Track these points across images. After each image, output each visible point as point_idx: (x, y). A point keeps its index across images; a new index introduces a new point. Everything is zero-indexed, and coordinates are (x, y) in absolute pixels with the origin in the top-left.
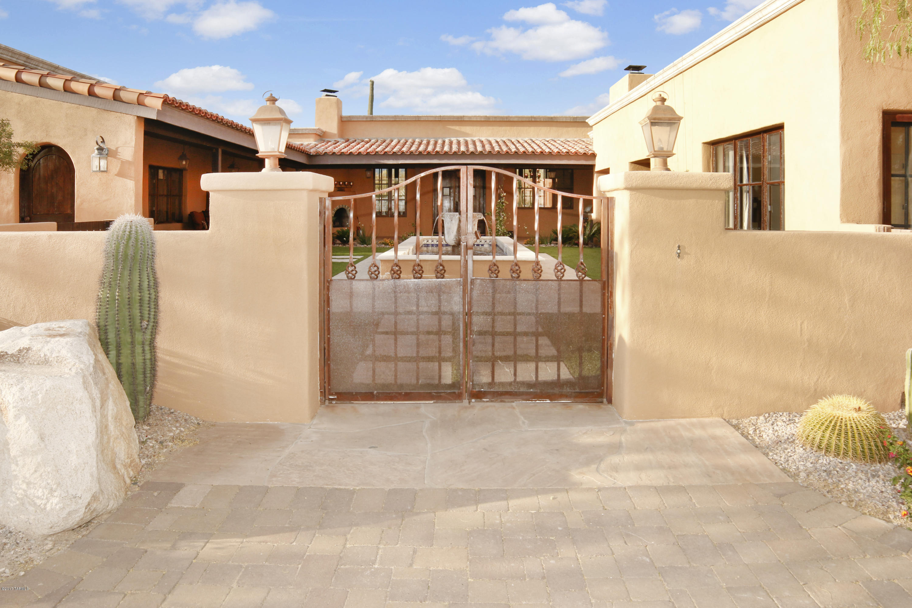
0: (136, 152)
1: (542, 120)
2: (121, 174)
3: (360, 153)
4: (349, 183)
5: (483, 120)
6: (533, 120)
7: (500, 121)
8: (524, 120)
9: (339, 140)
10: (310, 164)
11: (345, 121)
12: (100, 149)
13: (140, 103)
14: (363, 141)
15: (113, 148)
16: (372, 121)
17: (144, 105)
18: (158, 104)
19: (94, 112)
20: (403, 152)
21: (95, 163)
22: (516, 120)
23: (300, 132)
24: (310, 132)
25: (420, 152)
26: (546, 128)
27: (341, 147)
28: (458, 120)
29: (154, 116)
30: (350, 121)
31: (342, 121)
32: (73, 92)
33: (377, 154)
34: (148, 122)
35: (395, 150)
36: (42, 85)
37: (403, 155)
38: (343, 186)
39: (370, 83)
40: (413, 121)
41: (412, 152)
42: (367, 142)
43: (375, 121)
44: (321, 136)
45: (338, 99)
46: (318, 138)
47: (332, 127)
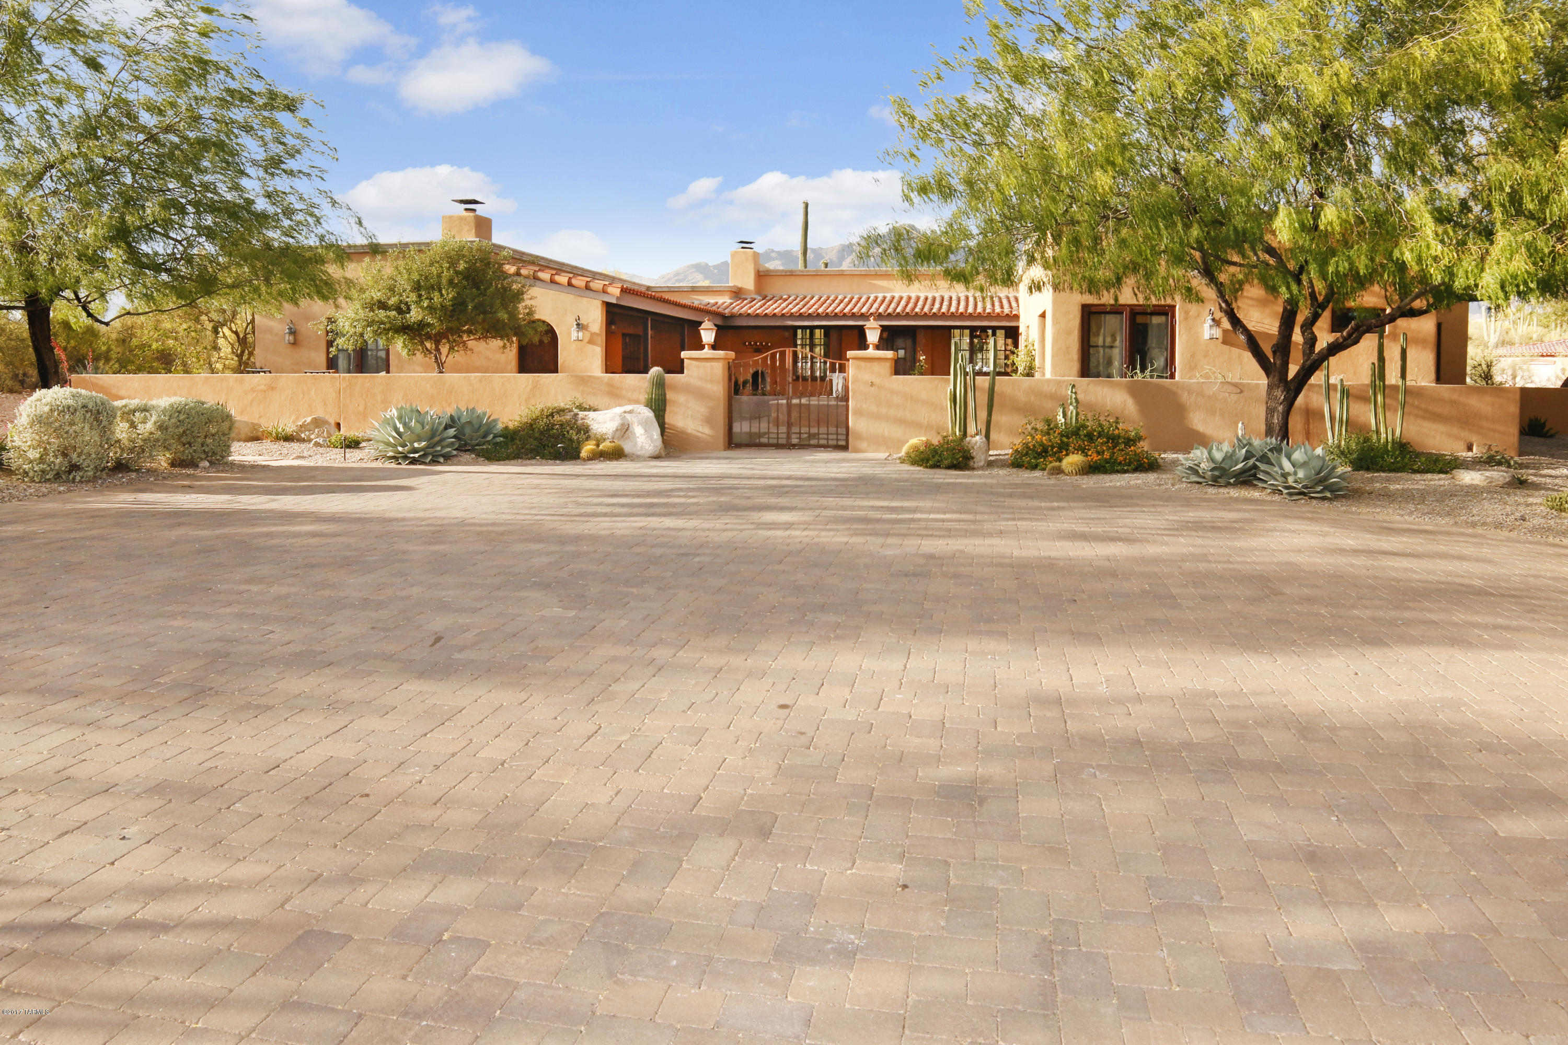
0: (601, 327)
2: (591, 342)
3: (775, 314)
9: (756, 296)
10: (725, 325)
11: (763, 276)
12: (578, 325)
13: (604, 292)
14: (781, 298)
15: (585, 323)
17: (607, 293)
18: (617, 292)
19: (571, 297)
20: (818, 314)
21: (574, 335)
23: (715, 289)
24: (725, 290)
25: (836, 314)
27: (757, 307)
29: (614, 301)
30: (768, 276)
31: (759, 275)
32: (573, 286)
33: (792, 316)
34: (608, 306)
35: (810, 311)
36: (552, 281)
37: (818, 316)
39: (802, 206)
41: (827, 314)
42: (786, 300)
44: (737, 294)
45: (755, 252)
46: (733, 295)
47: (748, 283)
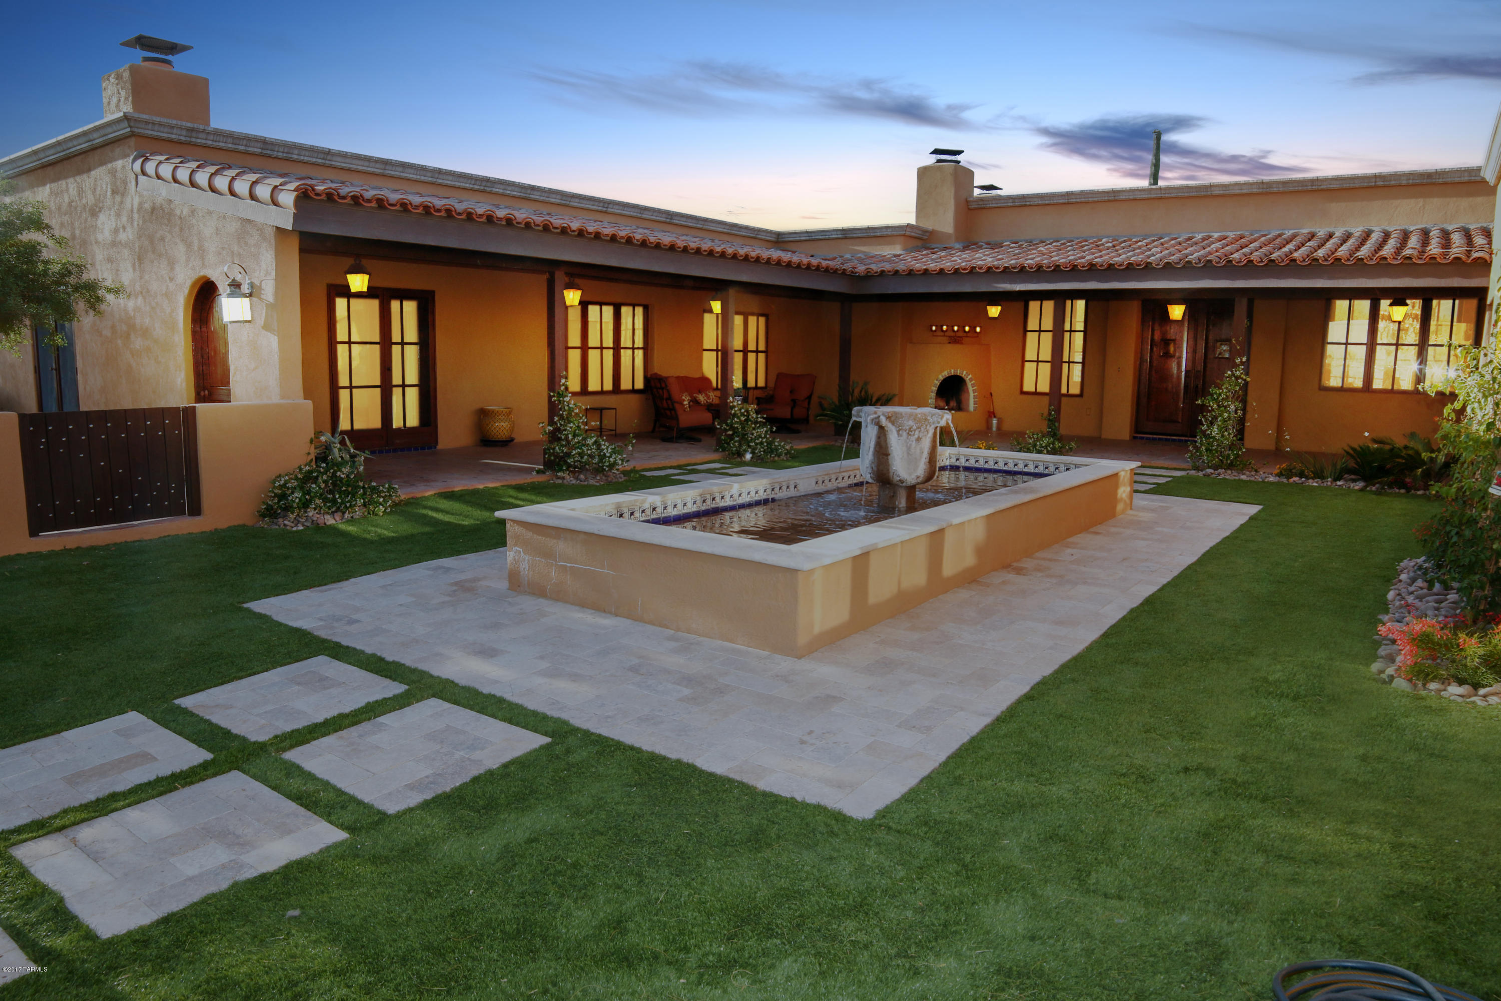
1: (1404, 182)
4: (973, 329)
5: (1255, 191)
6: (1380, 183)
7: (1298, 192)
8: (1357, 185)
10: (854, 293)
11: (975, 209)
16: (1025, 206)
22: (1335, 186)
23: (878, 234)
24: (895, 233)
26: (1413, 201)
27: (960, 259)
28: (1198, 194)
30: (984, 208)
31: (969, 209)
38: (960, 334)
40: (1105, 201)
43: (1030, 206)
44: (924, 239)
46: (917, 242)
47: (944, 221)
